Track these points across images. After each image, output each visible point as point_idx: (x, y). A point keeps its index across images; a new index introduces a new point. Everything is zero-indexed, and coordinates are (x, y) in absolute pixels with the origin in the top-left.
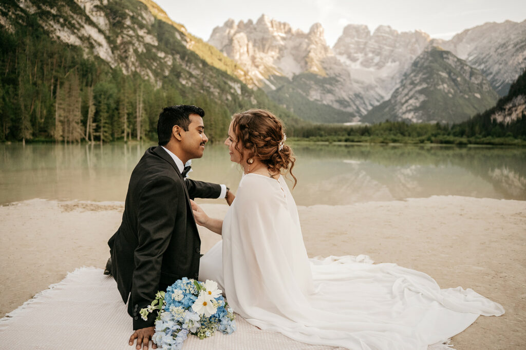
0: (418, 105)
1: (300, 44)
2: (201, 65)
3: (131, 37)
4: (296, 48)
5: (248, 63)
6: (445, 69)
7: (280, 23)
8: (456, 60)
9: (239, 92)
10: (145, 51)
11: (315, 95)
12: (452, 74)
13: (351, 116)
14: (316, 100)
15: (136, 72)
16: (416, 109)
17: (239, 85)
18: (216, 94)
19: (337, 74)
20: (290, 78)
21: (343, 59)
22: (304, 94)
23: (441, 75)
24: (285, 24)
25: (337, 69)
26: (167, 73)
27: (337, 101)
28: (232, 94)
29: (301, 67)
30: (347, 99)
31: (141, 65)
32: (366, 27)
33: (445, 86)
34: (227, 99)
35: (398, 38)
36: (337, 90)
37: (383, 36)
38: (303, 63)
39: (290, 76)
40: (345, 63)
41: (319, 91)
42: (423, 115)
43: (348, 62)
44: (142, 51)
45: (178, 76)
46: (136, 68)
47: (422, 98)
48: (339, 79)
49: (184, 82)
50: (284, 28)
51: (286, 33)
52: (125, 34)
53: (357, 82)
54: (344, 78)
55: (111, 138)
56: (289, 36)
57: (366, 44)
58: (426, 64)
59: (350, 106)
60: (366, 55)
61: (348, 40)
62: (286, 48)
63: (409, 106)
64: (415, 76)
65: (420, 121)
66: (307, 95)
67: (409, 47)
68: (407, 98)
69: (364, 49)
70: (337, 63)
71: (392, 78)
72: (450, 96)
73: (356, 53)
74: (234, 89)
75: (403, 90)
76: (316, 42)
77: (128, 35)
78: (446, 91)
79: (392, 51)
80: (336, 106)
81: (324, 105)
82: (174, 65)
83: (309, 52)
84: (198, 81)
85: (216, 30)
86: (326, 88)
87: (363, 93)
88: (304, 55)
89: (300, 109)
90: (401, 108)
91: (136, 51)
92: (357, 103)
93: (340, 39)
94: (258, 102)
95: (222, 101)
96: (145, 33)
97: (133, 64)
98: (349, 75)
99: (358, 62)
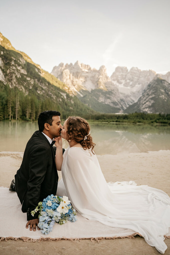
0: (150, 105)
1: (95, 75)
2: (47, 84)
3: (14, 70)
4: (93, 77)
5: (70, 84)
6: (163, 88)
7: (85, 65)
8: (168, 84)
9: (65, 97)
10: (20, 77)
11: (101, 99)
12: (166, 91)
13: (119, 110)
14: (102, 102)
15: (16, 87)
16: (149, 107)
17: (65, 94)
18: (55, 98)
19: (112, 90)
20: (90, 91)
21: (115, 83)
22: (96, 99)
23: (161, 91)
24: (88, 66)
25: (112, 87)
26: (31, 88)
27: (112, 103)
28: (62, 99)
29: (95, 86)
30: (117, 101)
31: (19, 84)
32: (126, 68)
33: (163, 96)
34: (60, 101)
35: (141, 73)
36: (112, 97)
37: (134, 72)
38: (96, 84)
39: (90, 90)
40: (116, 84)
41: (104, 98)
42: (153, 110)
43: (118, 84)
44: (19, 77)
45: (36, 89)
46: (16, 85)
47: (152, 102)
48: (113, 92)
49: (39, 92)
50: (87, 67)
51: (88, 70)
52: (11, 69)
53: (122, 94)
54: (115, 91)
55: (3, 119)
56: (90, 71)
57: (126, 76)
58: (154, 86)
59: (118, 105)
60: (126, 81)
61: (117, 74)
62: (88, 77)
63: (146, 105)
64: (149, 91)
65: (151, 113)
66: (98, 99)
67: (146, 77)
68: (145, 101)
69: (125, 78)
70: (112, 84)
71: (138, 92)
72: (166, 101)
73: (121, 80)
74: (63, 96)
75: (143, 98)
76: (102, 74)
77: (12, 69)
78: (164, 98)
79: (138, 79)
80: (112, 105)
81: (106, 104)
82: (34, 84)
83: (99, 79)
84: (46, 92)
85: (55, 68)
86: (107, 96)
87: (124, 99)
88: (97, 80)
89: (94, 106)
90: (142, 106)
91: (16, 77)
92: (122, 103)
93: (114, 73)
94: (74, 102)
95: (57, 102)
96: (21, 68)
97: (15, 83)
98: (118, 90)
99: (122, 84)
